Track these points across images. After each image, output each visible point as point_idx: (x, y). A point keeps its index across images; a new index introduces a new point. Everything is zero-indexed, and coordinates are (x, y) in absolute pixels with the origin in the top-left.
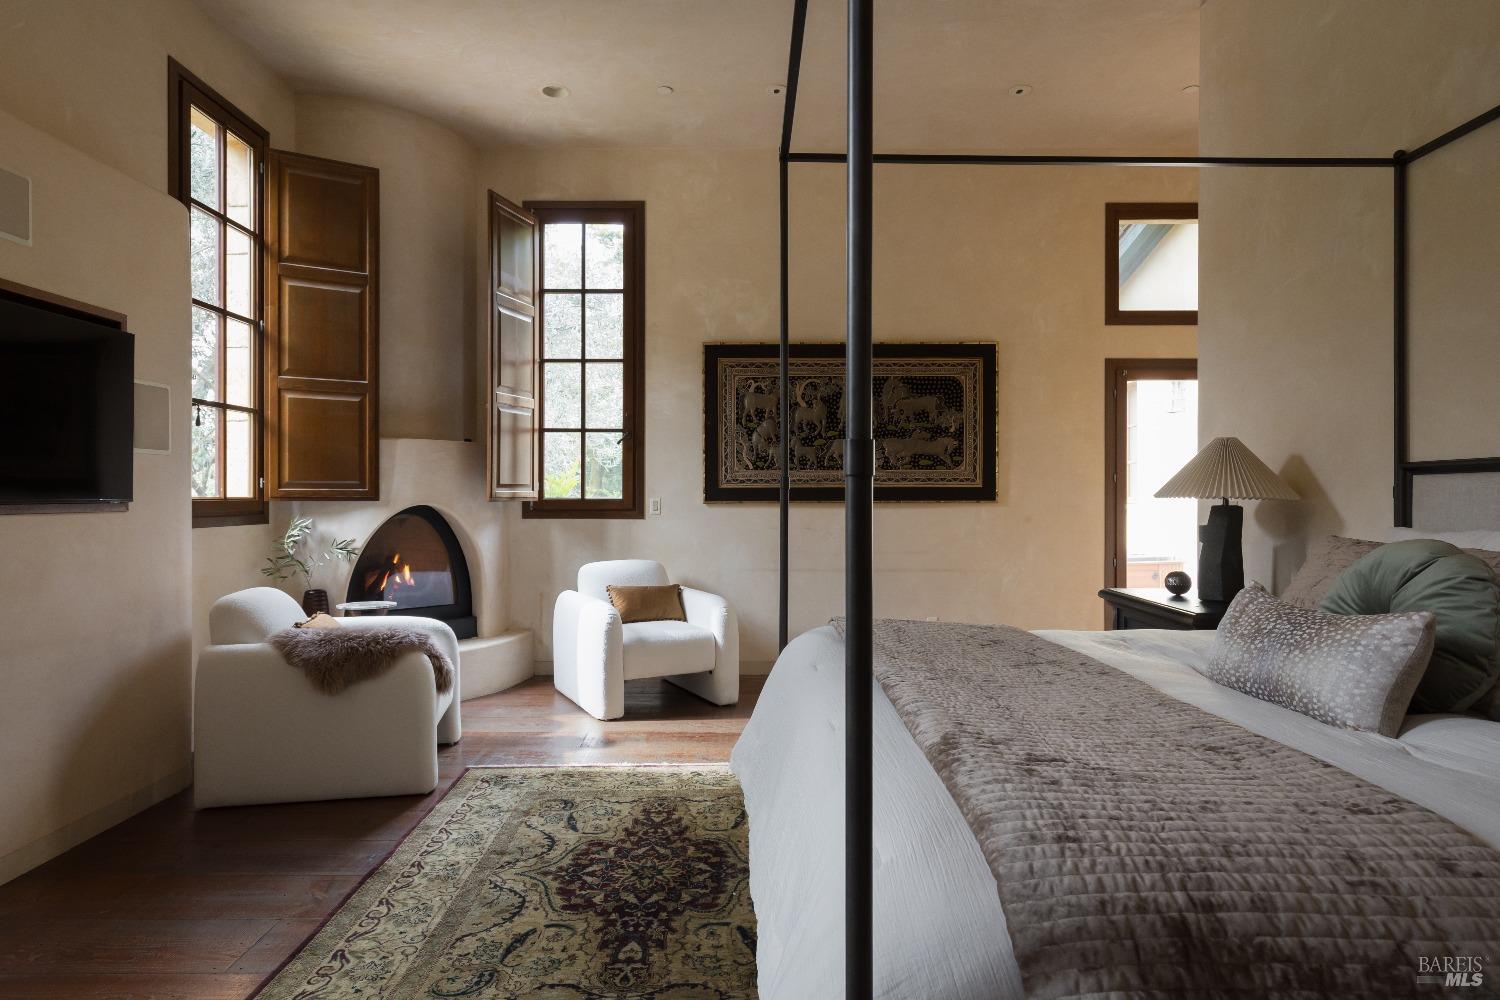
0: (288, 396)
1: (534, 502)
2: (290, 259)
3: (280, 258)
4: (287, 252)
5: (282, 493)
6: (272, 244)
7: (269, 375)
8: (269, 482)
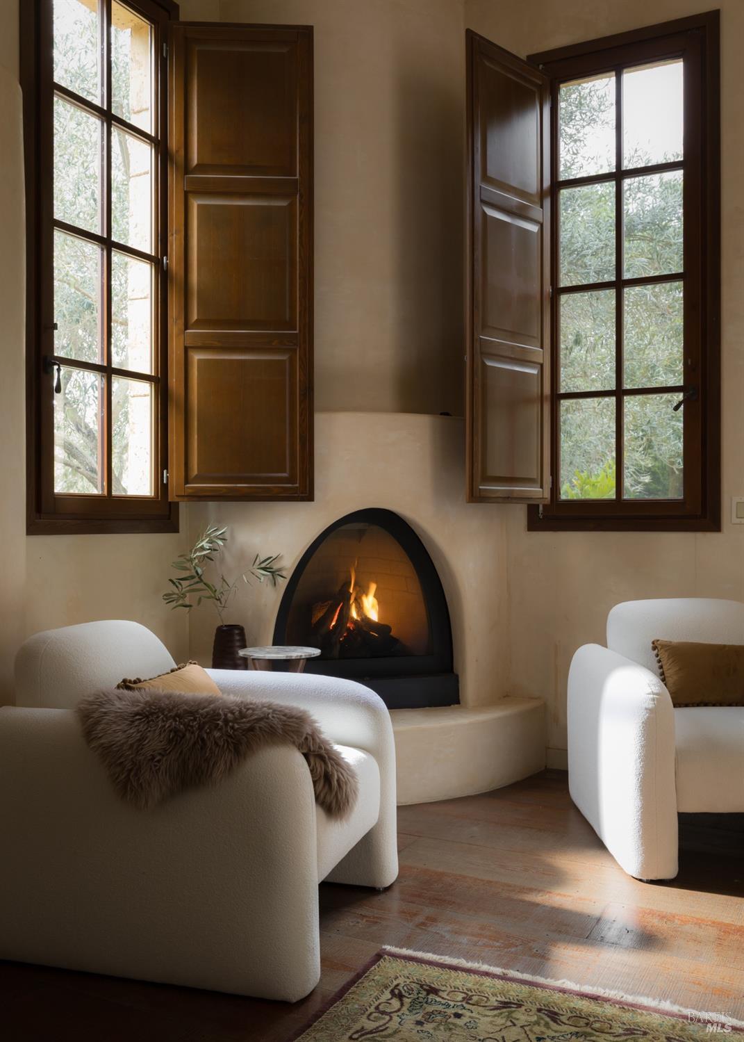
0: (196, 357)
1: (544, 506)
2: (201, 167)
3: (187, 169)
4: (195, 160)
5: (190, 491)
6: (177, 151)
7: (174, 328)
8: (174, 475)
